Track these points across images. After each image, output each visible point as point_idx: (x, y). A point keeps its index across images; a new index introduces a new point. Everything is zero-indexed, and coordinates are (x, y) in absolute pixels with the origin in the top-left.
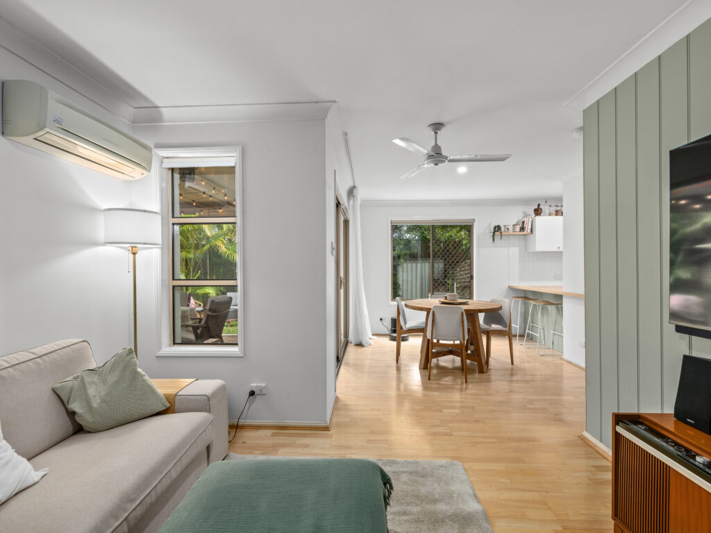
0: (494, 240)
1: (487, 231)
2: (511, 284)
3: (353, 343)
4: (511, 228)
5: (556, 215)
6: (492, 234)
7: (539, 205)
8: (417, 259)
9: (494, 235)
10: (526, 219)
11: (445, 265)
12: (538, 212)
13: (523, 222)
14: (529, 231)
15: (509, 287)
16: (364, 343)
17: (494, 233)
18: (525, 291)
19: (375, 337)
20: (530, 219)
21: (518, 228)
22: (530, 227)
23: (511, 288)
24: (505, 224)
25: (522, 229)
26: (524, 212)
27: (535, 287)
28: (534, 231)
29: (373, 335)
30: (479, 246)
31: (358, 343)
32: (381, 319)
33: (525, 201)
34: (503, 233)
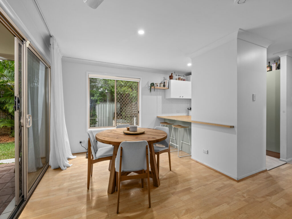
0: (151, 91)
1: (146, 86)
2: (159, 116)
3: (52, 167)
4: (159, 85)
5: (179, 80)
6: (150, 88)
7: (172, 74)
8: (106, 102)
9: (151, 88)
10: (165, 81)
11: (121, 105)
12: (171, 77)
13: (164, 82)
14: (167, 87)
15: (157, 117)
16: (62, 167)
17: (151, 87)
18: (165, 119)
19: (75, 157)
20: (168, 81)
21: (162, 85)
22: (167, 85)
23: (158, 118)
24: (156, 83)
25: (164, 86)
26: (164, 78)
27: (169, 116)
28: (169, 88)
29: (74, 154)
30: (142, 94)
31: (57, 167)
32: (81, 142)
33: (164, 72)
34: (155, 87)
